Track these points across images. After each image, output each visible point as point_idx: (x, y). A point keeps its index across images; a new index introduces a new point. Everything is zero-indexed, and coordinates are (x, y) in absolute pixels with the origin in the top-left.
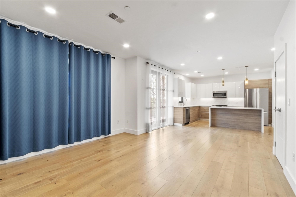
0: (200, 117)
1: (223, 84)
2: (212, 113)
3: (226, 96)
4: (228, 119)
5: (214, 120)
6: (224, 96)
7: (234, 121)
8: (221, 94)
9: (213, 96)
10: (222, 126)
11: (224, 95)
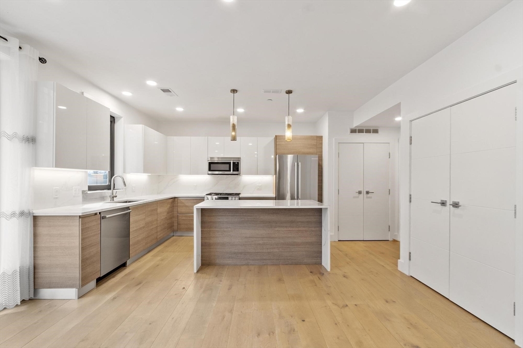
0: (175, 228)
1: (233, 133)
2: (203, 223)
3: (238, 171)
4: (246, 237)
5: (210, 245)
6: (233, 171)
7: (261, 242)
8: (228, 165)
9: (210, 170)
10: (230, 262)
11: (235, 167)
